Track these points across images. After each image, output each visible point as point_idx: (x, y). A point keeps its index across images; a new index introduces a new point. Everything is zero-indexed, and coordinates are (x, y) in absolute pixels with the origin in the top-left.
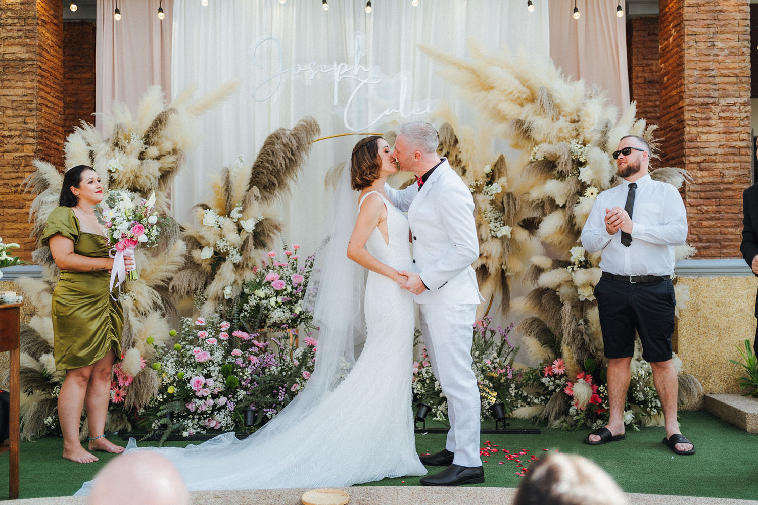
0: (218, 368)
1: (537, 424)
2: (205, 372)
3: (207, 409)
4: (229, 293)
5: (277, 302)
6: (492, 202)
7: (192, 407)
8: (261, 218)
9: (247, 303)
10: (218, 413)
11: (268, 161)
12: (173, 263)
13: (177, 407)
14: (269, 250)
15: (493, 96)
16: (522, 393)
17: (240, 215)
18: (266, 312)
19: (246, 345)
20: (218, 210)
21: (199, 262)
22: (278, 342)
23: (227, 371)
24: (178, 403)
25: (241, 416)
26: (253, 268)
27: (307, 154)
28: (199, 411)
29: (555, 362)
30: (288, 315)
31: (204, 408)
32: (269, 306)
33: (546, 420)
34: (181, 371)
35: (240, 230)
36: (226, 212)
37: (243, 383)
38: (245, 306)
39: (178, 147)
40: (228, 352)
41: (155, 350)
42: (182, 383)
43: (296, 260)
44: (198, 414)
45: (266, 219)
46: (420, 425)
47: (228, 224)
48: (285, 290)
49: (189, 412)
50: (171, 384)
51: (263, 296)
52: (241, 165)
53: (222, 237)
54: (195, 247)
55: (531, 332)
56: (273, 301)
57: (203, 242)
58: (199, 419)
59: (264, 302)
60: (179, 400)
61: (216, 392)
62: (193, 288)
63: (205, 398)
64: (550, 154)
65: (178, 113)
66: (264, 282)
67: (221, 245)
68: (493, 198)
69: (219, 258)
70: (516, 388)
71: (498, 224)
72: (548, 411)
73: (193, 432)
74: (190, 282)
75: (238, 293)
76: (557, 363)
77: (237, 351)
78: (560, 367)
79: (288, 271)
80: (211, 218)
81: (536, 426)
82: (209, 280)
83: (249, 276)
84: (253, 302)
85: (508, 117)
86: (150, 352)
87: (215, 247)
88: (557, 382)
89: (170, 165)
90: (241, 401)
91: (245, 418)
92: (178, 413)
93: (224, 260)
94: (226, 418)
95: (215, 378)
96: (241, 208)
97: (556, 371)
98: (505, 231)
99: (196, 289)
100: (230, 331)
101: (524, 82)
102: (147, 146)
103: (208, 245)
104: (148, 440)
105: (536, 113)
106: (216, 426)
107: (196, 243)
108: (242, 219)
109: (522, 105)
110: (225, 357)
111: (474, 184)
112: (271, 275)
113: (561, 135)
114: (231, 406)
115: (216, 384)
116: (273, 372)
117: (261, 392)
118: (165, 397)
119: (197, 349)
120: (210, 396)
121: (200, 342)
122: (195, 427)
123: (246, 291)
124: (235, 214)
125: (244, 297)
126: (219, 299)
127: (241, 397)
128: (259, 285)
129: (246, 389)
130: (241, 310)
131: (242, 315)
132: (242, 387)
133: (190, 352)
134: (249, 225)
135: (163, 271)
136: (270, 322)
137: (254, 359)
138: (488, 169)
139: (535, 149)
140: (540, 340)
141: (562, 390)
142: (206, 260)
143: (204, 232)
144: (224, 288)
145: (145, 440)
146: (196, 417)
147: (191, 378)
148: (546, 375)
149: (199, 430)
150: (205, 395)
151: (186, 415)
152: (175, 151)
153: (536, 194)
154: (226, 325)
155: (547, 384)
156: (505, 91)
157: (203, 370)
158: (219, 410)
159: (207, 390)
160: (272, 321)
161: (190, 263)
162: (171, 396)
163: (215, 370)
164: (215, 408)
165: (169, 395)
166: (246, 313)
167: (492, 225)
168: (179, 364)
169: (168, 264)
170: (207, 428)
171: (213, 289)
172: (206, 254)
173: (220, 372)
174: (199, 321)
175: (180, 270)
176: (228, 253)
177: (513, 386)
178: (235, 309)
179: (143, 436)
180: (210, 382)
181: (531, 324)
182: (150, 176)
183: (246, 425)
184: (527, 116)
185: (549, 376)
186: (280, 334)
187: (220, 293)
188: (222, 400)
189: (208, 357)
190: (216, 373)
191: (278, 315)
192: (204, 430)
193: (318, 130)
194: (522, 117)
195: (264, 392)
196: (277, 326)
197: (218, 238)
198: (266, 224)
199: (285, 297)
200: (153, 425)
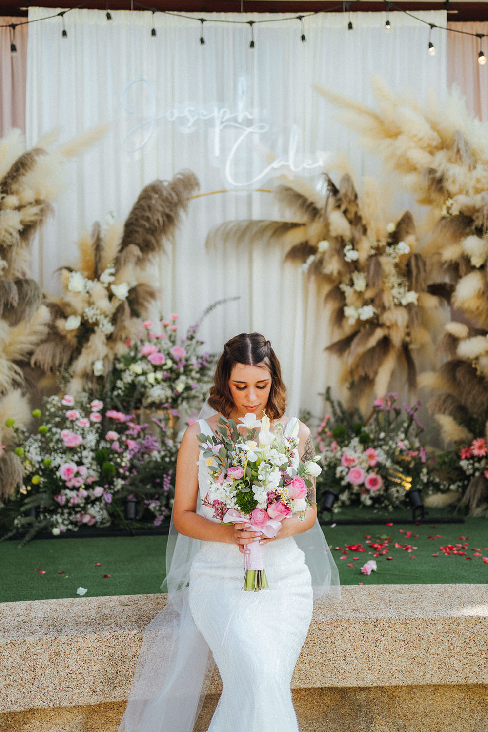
0: (91, 454)
1: (456, 513)
2: (76, 458)
3: (80, 501)
4: (99, 368)
5: (156, 379)
6: (396, 266)
7: (61, 499)
8: (134, 283)
9: (121, 379)
10: (92, 506)
11: (143, 217)
12: (35, 333)
13: (44, 500)
14: (144, 320)
15: (402, 143)
16: (434, 479)
17: (112, 279)
18: (143, 390)
19: (122, 428)
20: (86, 273)
21: (63, 333)
22: (159, 423)
23: (101, 458)
24: (44, 496)
25: (119, 510)
26: (127, 340)
27: (185, 211)
28: (70, 505)
29: (475, 442)
30: (169, 393)
31: (77, 501)
32: (147, 384)
33: (467, 508)
34: (47, 458)
35: (111, 296)
36: (95, 275)
37: (121, 471)
38: (119, 384)
39: (42, 197)
40: (102, 436)
41: (15, 435)
42: (49, 472)
43: (174, 331)
44: (69, 508)
45: (140, 285)
46: (326, 516)
47: (98, 289)
48: (165, 364)
49: (57, 505)
50: (36, 473)
51: (139, 371)
52: (112, 221)
53: (90, 303)
54: (58, 316)
55: (445, 410)
56: (151, 377)
57: (69, 310)
58: (70, 514)
59: (142, 379)
60: (45, 492)
61: (90, 481)
62: (57, 362)
63: (75, 489)
64: (467, 207)
65: (47, 153)
66: (139, 356)
67: (91, 314)
68: (397, 260)
69: (87, 329)
70: (428, 473)
71: (402, 290)
72: (468, 497)
73: (63, 528)
74: (54, 357)
75: (111, 368)
76: (477, 443)
77: (112, 435)
78: (480, 448)
79: (166, 344)
80: (78, 282)
81: (455, 515)
82: (75, 355)
83: (121, 349)
84: (128, 378)
85: (418, 166)
86: (8, 436)
87: (83, 317)
88: (477, 465)
89: (33, 218)
90: (118, 492)
91: (126, 512)
92: (45, 508)
93: (93, 331)
94: (101, 512)
95: (89, 465)
96: (113, 271)
97: (476, 452)
98: (411, 297)
99: (60, 365)
100: (103, 412)
101: (434, 127)
102: (5, 195)
103: (74, 313)
104: (10, 539)
105: (450, 160)
106: (90, 521)
107: (60, 311)
108: (114, 283)
109: (432, 153)
110: (98, 442)
111: (375, 244)
112: (147, 348)
113: (479, 186)
114: (108, 498)
115: (89, 472)
116: (154, 459)
117: (141, 481)
118: (29, 488)
119: (65, 432)
120: (83, 486)
121: (68, 424)
122: (66, 522)
123: (120, 366)
124: (106, 277)
125: (117, 374)
126: (88, 376)
127: (119, 487)
128: (134, 360)
129: (124, 478)
130: (114, 388)
131: (115, 393)
132: (118, 475)
133: (57, 437)
134: (121, 291)
135: (22, 343)
136: (147, 402)
137: (132, 444)
138: (391, 227)
139: (449, 202)
140: (455, 418)
141: (482, 474)
142: (72, 331)
143: (70, 298)
144: (93, 364)
145: (6, 539)
146: (66, 511)
147: (59, 466)
148: (463, 457)
149: (70, 527)
150: (77, 485)
151: (55, 508)
152: (38, 202)
153: (450, 253)
154: (97, 405)
155: (465, 467)
156: (415, 136)
157: (73, 456)
158: (93, 503)
159: (79, 479)
160: (149, 400)
161: (54, 335)
162: (36, 488)
163: (88, 456)
164: (89, 501)
165: (33, 486)
166: (120, 391)
167: (395, 292)
168: (45, 449)
169: (29, 334)
170: (79, 524)
171: (81, 364)
172: (72, 324)
173: (93, 459)
174: (66, 400)
175: (42, 342)
176: (96, 324)
177: (425, 471)
178: (108, 386)
179: (3, 535)
180: (83, 470)
181: (445, 401)
182: (11, 230)
183: (127, 518)
184: (440, 165)
185: (467, 458)
186: (161, 414)
187: (89, 370)
188: (98, 491)
189: (80, 440)
190: (89, 459)
191: (158, 393)
192: (75, 527)
193: (197, 184)
194: (433, 166)
195: (144, 481)
196: (156, 406)
197: (86, 305)
198: (140, 290)
199: (165, 373)
200: (16, 521)
